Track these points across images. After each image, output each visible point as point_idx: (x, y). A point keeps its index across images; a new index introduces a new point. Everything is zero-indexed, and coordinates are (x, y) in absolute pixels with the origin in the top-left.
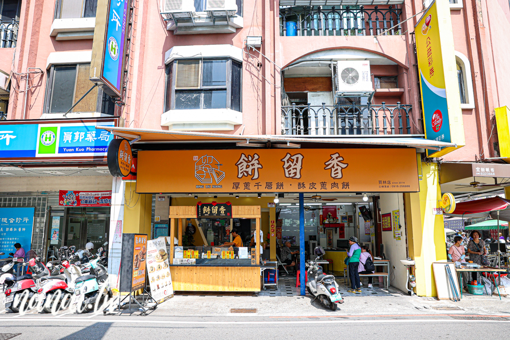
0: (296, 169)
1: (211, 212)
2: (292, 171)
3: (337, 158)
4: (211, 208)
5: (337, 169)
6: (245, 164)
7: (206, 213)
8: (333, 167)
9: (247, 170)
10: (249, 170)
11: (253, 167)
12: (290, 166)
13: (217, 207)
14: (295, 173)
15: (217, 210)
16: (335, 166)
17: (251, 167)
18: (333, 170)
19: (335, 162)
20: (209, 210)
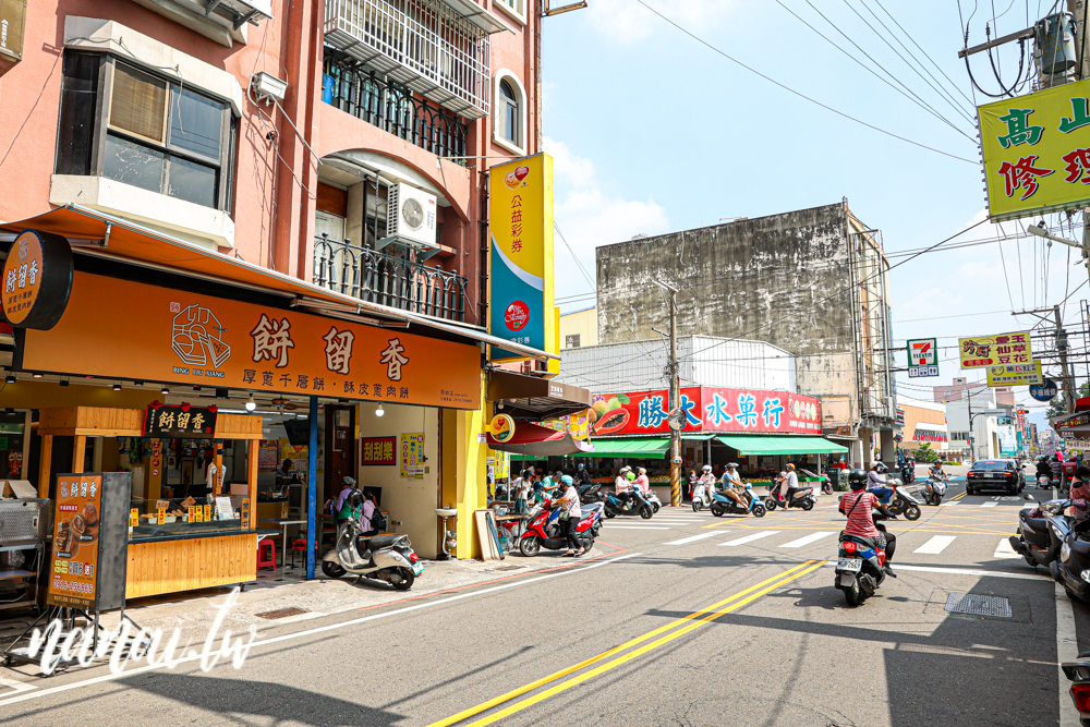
0: (342, 356)
1: (175, 424)
2: (338, 360)
3: (396, 347)
4: (176, 417)
5: (395, 366)
6: (266, 335)
7: (165, 426)
8: (391, 360)
9: (269, 347)
10: (273, 348)
11: (280, 344)
12: (335, 351)
13: (189, 415)
14: (342, 364)
15: (187, 421)
16: (394, 359)
17: (276, 344)
18: (391, 365)
19: (393, 353)
20: (172, 420)
